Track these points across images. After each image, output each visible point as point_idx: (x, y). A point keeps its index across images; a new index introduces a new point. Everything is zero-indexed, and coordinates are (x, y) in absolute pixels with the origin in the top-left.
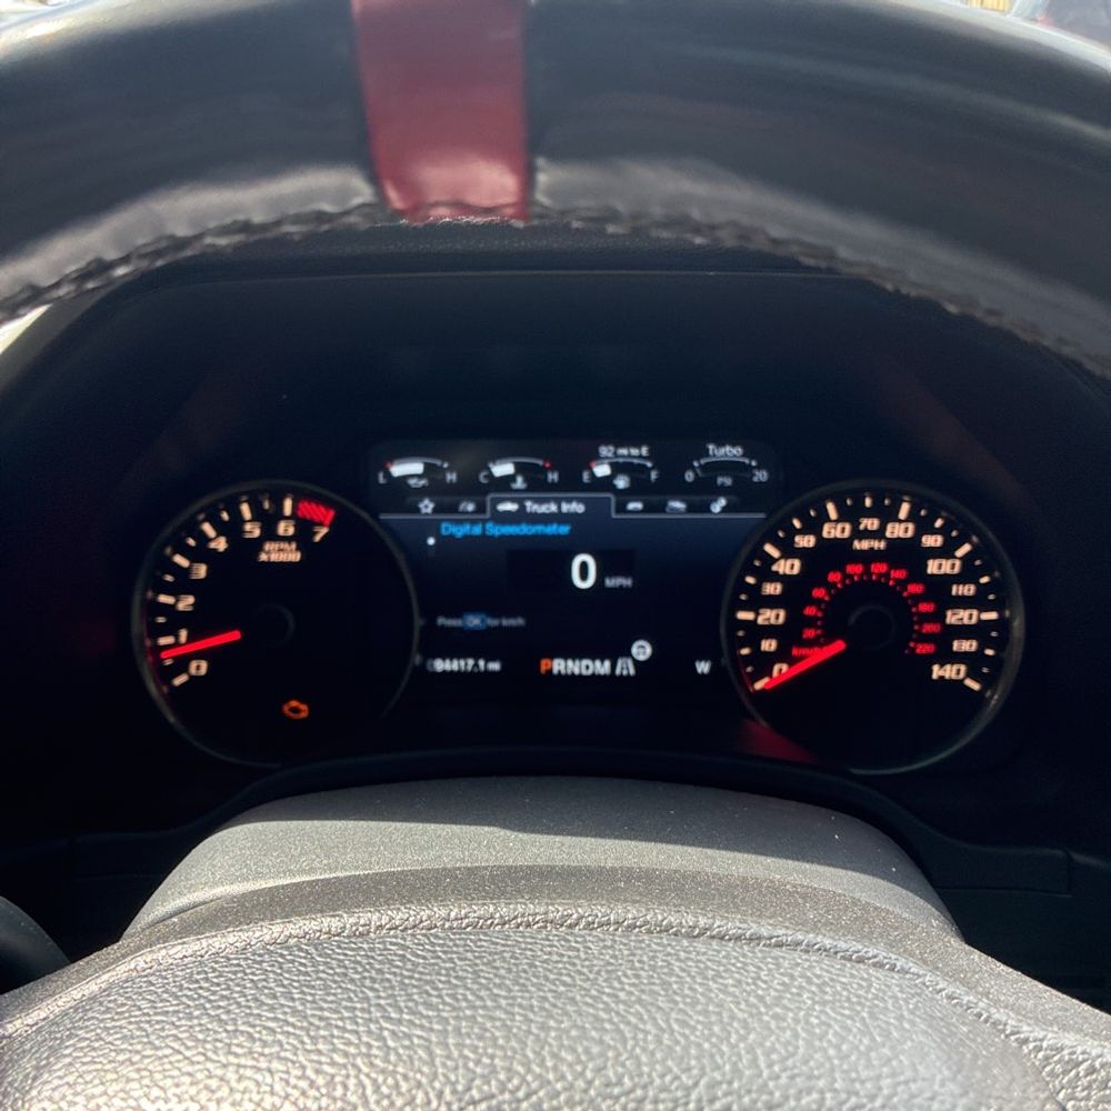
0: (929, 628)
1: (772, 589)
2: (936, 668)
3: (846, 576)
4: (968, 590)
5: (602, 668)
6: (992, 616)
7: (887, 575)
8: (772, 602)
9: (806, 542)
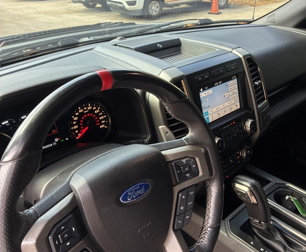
0: (98, 121)
1: (74, 123)
2: (100, 126)
3: (84, 117)
4: (101, 114)
5: (51, 145)
6: (105, 116)
7: (90, 115)
8: (75, 125)
9: (77, 114)
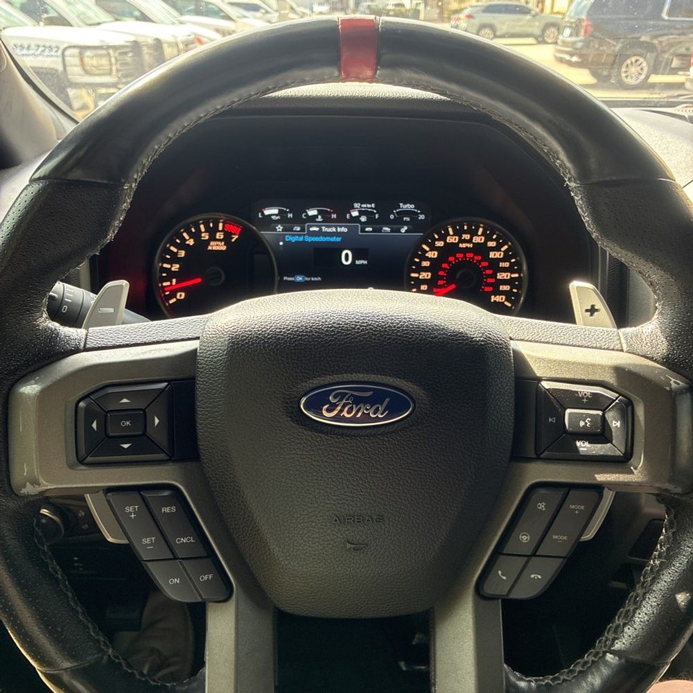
0: (490, 280)
1: (426, 264)
2: (493, 297)
3: (456, 258)
4: (507, 265)
6: (517, 275)
7: (473, 258)
8: (426, 269)
9: (440, 244)
